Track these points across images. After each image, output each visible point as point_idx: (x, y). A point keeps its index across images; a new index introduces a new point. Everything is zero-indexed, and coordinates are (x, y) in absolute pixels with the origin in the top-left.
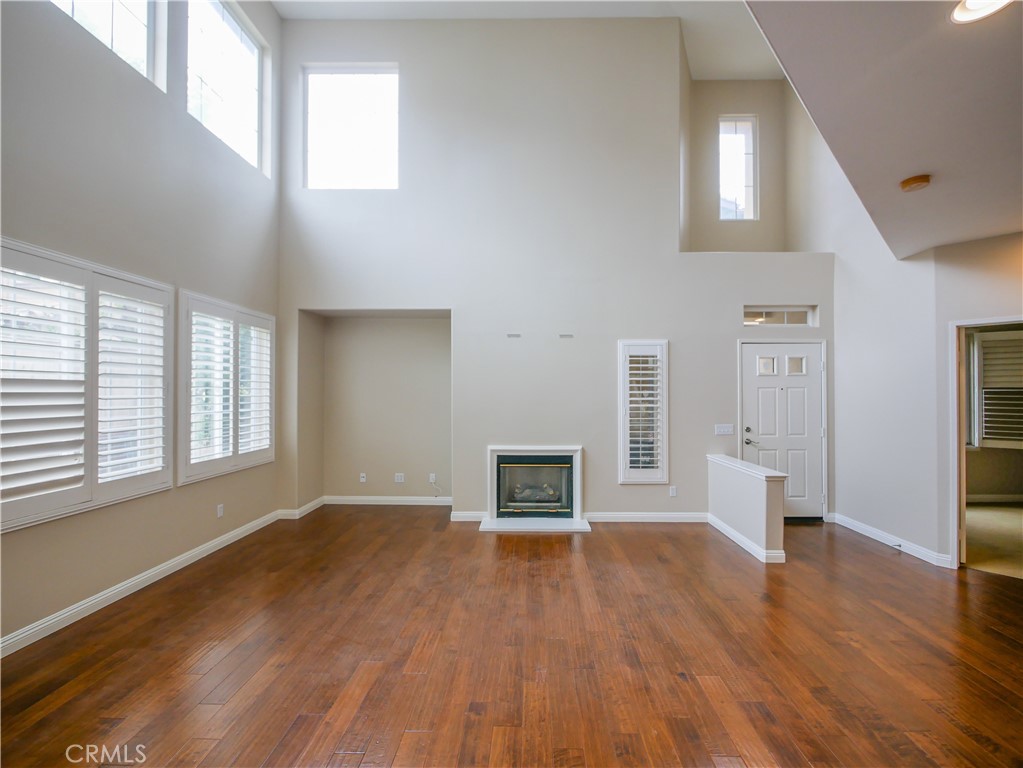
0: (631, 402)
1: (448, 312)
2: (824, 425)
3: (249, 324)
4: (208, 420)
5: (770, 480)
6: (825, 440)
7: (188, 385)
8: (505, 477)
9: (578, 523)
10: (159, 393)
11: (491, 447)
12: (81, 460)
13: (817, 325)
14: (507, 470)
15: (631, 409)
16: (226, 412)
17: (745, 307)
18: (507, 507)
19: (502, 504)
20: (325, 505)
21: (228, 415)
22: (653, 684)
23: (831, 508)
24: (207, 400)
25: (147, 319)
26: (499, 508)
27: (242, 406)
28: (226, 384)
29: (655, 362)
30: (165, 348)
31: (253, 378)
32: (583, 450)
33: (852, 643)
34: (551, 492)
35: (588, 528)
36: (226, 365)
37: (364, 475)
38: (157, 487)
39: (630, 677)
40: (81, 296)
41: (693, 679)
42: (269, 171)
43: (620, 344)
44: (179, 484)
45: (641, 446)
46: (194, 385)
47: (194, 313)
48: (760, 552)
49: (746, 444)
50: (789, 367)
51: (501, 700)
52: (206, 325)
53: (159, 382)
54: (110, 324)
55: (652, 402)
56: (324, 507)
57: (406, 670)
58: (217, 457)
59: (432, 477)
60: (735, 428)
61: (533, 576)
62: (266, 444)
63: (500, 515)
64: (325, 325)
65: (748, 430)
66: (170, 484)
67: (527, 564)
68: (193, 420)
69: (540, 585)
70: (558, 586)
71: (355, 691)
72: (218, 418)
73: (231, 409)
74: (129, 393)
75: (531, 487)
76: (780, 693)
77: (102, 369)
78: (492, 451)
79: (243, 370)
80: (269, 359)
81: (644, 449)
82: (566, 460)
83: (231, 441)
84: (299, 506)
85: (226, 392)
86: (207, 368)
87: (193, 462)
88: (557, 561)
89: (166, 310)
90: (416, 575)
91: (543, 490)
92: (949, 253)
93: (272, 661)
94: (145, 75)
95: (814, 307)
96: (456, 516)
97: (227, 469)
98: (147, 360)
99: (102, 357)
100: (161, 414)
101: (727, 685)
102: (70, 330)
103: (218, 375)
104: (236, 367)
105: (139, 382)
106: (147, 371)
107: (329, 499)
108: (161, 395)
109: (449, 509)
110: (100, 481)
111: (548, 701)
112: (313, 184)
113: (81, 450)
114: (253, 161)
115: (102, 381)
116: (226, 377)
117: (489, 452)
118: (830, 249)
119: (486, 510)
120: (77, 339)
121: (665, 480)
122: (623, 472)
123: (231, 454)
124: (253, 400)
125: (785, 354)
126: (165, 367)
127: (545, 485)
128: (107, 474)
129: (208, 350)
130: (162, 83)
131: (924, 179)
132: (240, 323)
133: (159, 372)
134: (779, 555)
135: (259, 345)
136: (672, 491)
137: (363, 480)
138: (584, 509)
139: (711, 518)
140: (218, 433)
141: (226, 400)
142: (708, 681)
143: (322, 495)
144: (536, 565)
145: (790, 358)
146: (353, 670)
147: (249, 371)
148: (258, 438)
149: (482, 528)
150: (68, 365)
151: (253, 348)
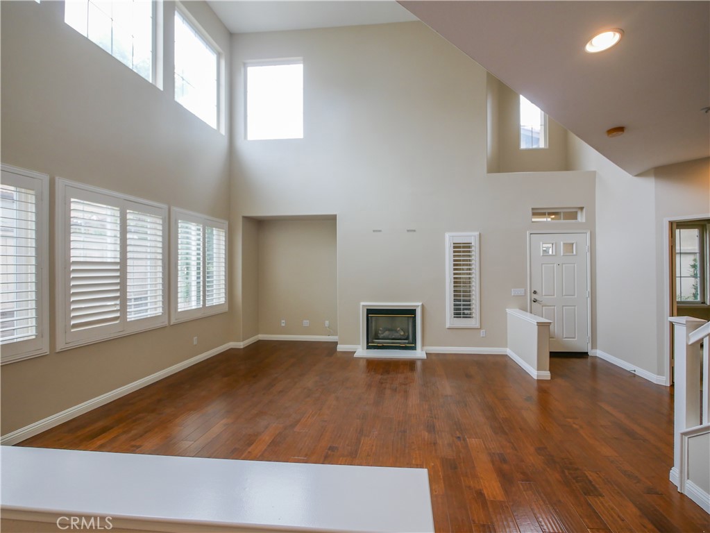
0: (455, 274)
1: (336, 216)
2: (589, 289)
3: (212, 226)
4: (188, 285)
5: (540, 325)
6: (589, 300)
7: (176, 265)
8: (372, 322)
9: (419, 353)
10: (160, 269)
11: (362, 303)
12: (118, 308)
13: (584, 221)
14: (373, 319)
15: (455, 278)
16: (198, 281)
17: (533, 209)
18: (373, 343)
19: (370, 341)
20: (259, 340)
21: (200, 283)
22: (440, 442)
23: (594, 346)
24: (188, 274)
25: (154, 226)
26: (368, 342)
27: (208, 277)
28: (198, 264)
29: (469, 247)
30: (163, 242)
31: (215, 260)
32: (423, 306)
33: (574, 426)
34: (402, 333)
35: (424, 356)
36: (198, 252)
37: (284, 321)
38: (158, 324)
39: (426, 438)
40: (118, 214)
41: (464, 440)
42: (223, 131)
43: (447, 235)
44: (172, 323)
45: (462, 303)
46: (179, 264)
47: (180, 221)
48: (534, 373)
49: (533, 302)
50: (564, 250)
51: (348, 445)
52: (187, 228)
53: (160, 263)
54: (133, 229)
55: (470, 274)
56: (259, 341)
57: (297, 429)
58: (194, 308)
59: (327, 322)
60: (526, 291)
61: (382, 383)
62: (222, 301)
63: (368, 347)
64: (260, 226)
65: (535, 292)
66: (166, 323)
67: (380, 377)
68: (179, 285)
69: (385, 388)
70: (396, 389)
71: (267, 438)
72: (194, 284)
73: (201, 279)
74: (142, 270)
75: (389, 330)
76: (516, 450)
77: (129, 255)
78: (363, 306)
79: (209, 255)
80: (224, 248)
81: (464, 305)
82: (411, 312)
83: (201, 298)
84: (243, 341)
85: (198, 269)
86: (187, 254)
87: (179, 310)
88: (399, 375)
89: (164, 220)
90: (310, 381)
91: (397, 331)
92: (664, 172)
93: (222, 422)
94: (151, 81)
95: (582, 209)
96: (340, 348)
97: (199, 315)
98: (153, 250)
99: (129, 248)
100: (161, 282)
101: (484, 443)
102: (112, 233)
103: (194, 258)
104: (204, 253)
105: (149, 263)
106: (153, 256)
107: (261, 337)
108: (161, 270)
109: (336, 343)
110: (128, 320)
111: (374, 448)
112: (251, 137)
113: (118, 302)
114: (214, 126)
115: (129, 262)
116: (198, 259)
117: (361, 307)
118: (593, 169)
119: (359, 344)
120: (116, 238)
121: (478, 326)
122: (449, 320)
123: (201, 306)
124: (215, 273)
125: (562, 240)
126: (163, 254)
127: (398, 329)
128: (131, 317)
129: (188, 243)
130: (160, 86)
131: (621, 129)
132: (206, 225)
133: (160, 256)
134: (546, 375)
135: (218, 240)
136: (482, 333)
137: (283, 325)
138: (423, 345)
139: (508, 351)
140: (194, 293)
141: (199, 273)
142: (473, 442)
143: (258, 334)
144: (385, 377)
145: (564, 244)
146: (266, 428)
147: (212, 255)
148: (218, 297)
149: (356, 355)
150: (110, 253)
151: (215, 241)
